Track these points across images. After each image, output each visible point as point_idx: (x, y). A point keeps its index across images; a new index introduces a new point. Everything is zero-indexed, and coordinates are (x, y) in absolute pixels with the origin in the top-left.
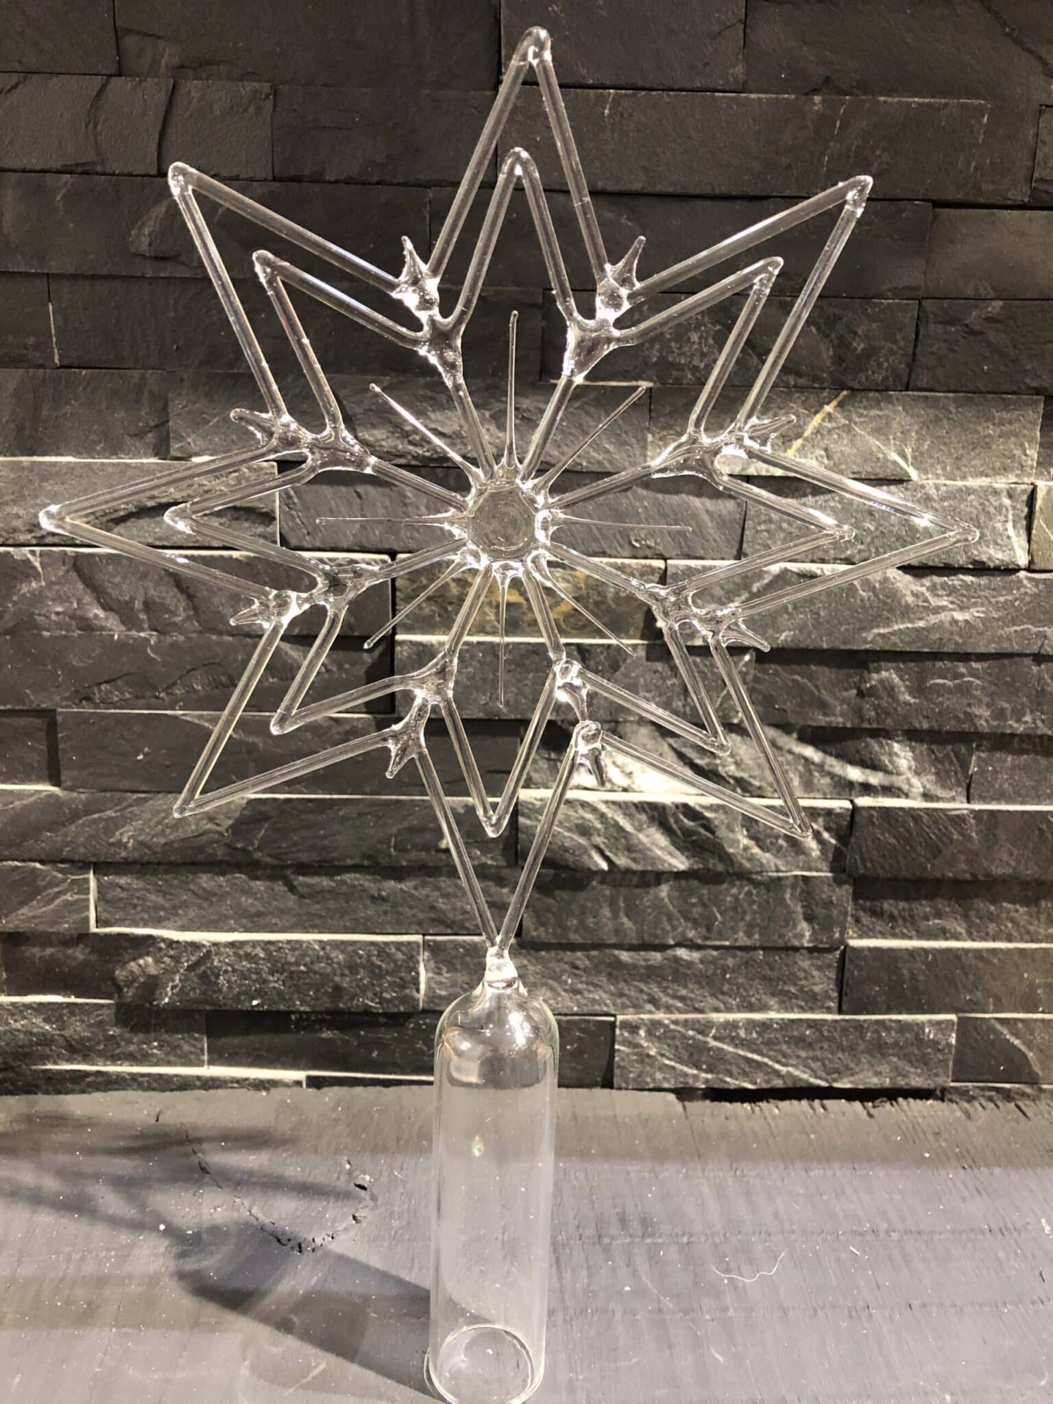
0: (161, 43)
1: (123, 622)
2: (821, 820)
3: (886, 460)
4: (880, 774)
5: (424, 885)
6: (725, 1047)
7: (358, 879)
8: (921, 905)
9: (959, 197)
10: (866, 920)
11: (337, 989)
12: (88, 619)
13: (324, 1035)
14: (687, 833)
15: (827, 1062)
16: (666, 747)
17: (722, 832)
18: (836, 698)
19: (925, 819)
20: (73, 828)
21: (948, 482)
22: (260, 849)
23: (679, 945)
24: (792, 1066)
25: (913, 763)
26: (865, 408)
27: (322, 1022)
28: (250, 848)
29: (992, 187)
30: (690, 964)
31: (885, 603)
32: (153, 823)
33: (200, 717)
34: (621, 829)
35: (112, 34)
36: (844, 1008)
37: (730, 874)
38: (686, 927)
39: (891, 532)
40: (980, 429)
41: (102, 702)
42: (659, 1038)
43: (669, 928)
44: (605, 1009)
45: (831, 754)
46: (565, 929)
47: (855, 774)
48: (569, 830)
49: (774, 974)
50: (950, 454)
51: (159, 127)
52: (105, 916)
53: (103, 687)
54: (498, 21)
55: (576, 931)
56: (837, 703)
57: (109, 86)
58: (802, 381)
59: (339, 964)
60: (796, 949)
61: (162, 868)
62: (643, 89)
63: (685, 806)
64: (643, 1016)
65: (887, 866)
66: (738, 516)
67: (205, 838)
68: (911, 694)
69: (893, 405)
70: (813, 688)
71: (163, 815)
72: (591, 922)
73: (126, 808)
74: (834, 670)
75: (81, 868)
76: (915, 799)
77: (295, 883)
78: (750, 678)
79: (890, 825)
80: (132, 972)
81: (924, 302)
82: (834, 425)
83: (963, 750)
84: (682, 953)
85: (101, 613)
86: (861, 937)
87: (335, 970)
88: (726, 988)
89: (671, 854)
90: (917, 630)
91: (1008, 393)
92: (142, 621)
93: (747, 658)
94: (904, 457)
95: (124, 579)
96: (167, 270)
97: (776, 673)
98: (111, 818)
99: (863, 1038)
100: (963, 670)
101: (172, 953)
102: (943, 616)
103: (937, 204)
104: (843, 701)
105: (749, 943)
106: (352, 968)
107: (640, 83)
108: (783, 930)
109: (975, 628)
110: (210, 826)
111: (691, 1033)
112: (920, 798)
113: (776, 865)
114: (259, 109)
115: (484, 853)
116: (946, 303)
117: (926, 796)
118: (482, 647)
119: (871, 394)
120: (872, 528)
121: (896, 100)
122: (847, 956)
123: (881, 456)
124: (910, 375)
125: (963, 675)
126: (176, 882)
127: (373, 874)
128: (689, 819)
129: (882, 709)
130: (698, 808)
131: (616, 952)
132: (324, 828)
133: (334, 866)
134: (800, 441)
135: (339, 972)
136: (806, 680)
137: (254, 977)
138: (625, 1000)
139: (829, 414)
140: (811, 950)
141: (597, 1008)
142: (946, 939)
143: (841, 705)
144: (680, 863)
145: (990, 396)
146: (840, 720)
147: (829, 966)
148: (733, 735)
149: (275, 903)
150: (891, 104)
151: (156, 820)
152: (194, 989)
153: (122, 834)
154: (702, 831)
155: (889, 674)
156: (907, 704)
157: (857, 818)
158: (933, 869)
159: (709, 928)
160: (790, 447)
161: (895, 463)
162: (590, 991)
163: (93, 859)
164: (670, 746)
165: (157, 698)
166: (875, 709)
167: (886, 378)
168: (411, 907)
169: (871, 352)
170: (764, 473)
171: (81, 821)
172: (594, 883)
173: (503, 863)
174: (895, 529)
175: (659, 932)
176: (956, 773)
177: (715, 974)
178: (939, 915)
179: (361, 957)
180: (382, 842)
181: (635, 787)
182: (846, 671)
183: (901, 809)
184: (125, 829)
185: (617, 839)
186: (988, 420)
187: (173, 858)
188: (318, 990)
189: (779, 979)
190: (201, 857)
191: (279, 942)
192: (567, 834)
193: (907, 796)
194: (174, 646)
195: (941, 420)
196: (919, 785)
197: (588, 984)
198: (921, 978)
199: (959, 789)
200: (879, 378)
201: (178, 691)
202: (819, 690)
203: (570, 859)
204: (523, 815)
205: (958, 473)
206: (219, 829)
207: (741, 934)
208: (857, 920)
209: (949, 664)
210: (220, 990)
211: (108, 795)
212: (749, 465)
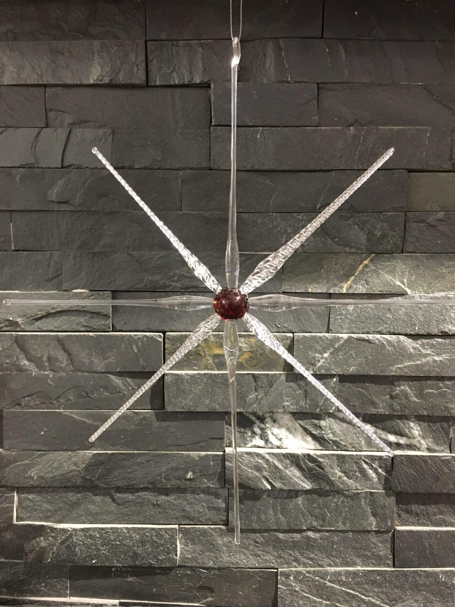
0: (65, 114)
1: (37, 367)
2: (377, 462)
3: (395, 285)
4: (405, 438)
5: (179, 498)
6: (335, 586)
7: (146, 495)
8: (432, 507)
9: (420, 167)
10: (404, 515)
11: (135, 555)
12: (21, 366)
13: (129, 579)
14: (310, 469)
15: (389, 594)
16: (298, 425)
17: (328, 469)
18: (380, 400)
19: (429, 461)
20: (8, 469)
21: (426, 295)
22: (98, 479)
23: (309, 530)
24: (371, 597)
25: (421, 433)
26: (383, 262)
27: (127, 572)
28: (93, 479)
29: (434, 163)
30: (315, 540)
31: (400, 353)
32: (47, 467)
33: (72, 413)
34: (277, 468)
35: (44, 110)
36: (396, 564)
37: (332, 491)
38: (312, 519)
39: (400, 318)
40: (439, 270)
41: (25, 406)
42: (300, 581)
43: (303, 520)
44: (272, 565)
45: (379, 429)
46: (250, 521)
47: (392, 438)
48: (251, 468)
49: (358, 546)
50: (426, 281)
51: (63, 149)
52: (21, 515)
53: (26, 398)
54: (210, 101)
55: (256, 522)
56: (380, 402)
57: (41, 133)
58: (353, 250)
59: (136, 540)
60: (369, 532)
61: (50, 490)
62: (274, 127)
63: (309, 455)
64: (291, 569)
65: (413, 488)
66: (326, 312)
67: (71, 474)
68: (416, 397)
69: (396, 259)
70: (368, 395)
71: (52, 462)
72: (263, 517)
73: (34, 459)
74: (377, 385)
75: (10, 490)
76: (423, 451)
77: (115, 497)
78: (336, 390)
79: (412, 464)
80: (33, 545)
81: (407, 213)
82: (369, 269)
83: (446, 426)
84: (310, 534)
85: (27, 363)
86: (402, 525)
87: (134, 543)
88: (334, 553)
89: (302, 481)
90: (417, 365)
91: (450, 253)
92: (46, 366)
93: (335, 380)
94: (404, 284)
95: (39, 346)
96: (64, 207)
97: (349, 387)
98: (27, 464)
99: (407, 581)
100: (441, 385)
101: (53, 534)
102: (429, 359)
103: (410, 171)
104: (383, 401)
105: (344, 529)
106: (143, 542)
107: (272, 124)
108: (362, 521)
109: (446, 365)
110: (74, 468)
111: (317, 578)
112: (426, 451)
113: (355, 486)
114: (106, 140)
115: (209, 481)
116: (417, 214)
117: (429, 449)
118: (206, 376)
119: (385, 255)
120: (391, 317)
121: (387, 128)
122: (395, 535)
123: (392, 283)
124: (403, 246)
125: (441, 388)
126: (57, 497)
127: (154, 492)
128: (310, 462)
129: (403, 405)
130: (315, 456)
131: (277, 534)
132: (129, 468)
133: (134, 488)
134: (352, 278)
135: (136, 545)
136: (364, 391)
137: (93, 547)
138: (282, 559)
139: (366, 264)
140: (377, 532)
141: (268, 564)
142: (446, 526)
143: (382, 403)
144: (307, 485)
145: (442, 255)
146: (383, 410)
147: (387, 541)
148: (330, 419)
149: (105, 508)
150: (385, 129)
151: (48, 465)
152: (63, 554)
153: (31, 472)
154: (318, 468)
155: (405, 387)
156: (415, 402)
157: (395, 461)
158: (437, 488)
159: (324, 521)
160: (349, 280)
161: (399, 286)
162: (264, 555)
163: (16, 485)
164: (300, 424)
165: (52, 403)
166: (399, 405)
167: (392, 247)
168: (173, 510)
169: (383, 236)
170: (337, 292)
171: (11, 466)
172: (264, 497)
173: (218, 486)
174: (402, 317)
175: (299, 523)
176: (443, 437)
177: (328, 545)
178: (441, 513)
179: (147, 537)
180: (158, 476)
181: (283, 446)
182: (383, 386)
183: (417, 456)
184: (33, 470)
185: (275, 473)
186: (442, 265)
187: (56, 484)
188: (126, 555)
189: (361, 548)
190: (69, 484)
191: (107, 528)
192: (249, 470)
193: (419, 449)
194: (60, 378)
195: (419, 266)
196: (425, 444)
197: (263, 551)
198: (435, 547)
199: (446, 446)
200: (389, 247)
201: (62, 400)
202: (371, 395)
203: (252, 483)
204: (228, 460)
205: (430, 290)
206: (79, 469)
207: (340, 523)
208: (399, 516)
209: (434, 382)
210: (76, 554)
211: (26, 452)
212: (330, 288)
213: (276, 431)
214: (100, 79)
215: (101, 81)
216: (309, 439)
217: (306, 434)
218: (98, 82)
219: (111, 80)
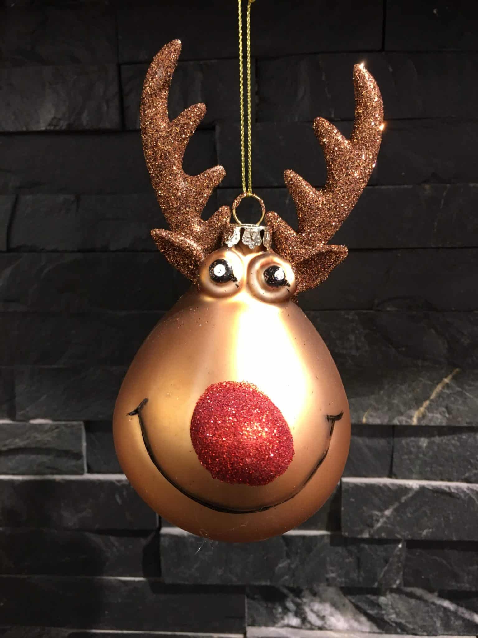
0: (9, 174)
16: (347, 601)
18: (465, 571)
26: (473, 380)
45: (462, 606)
56: (465, 574)
58: (427, 364)
66: (388, 449)
70: (447, 564)
78: (402, 558)
82: (451, 391)
93: (400, 546)
97: (421, 555)
104: (469, 573)
134: (427, 403)
136: (441, 559)
139: (447, 384)
143: (468, 575)
148: (394, 595)
160: (421, 406)
164: (350, 600)
170: (404, 423)
181: (326, 626)
202: (451, 566)
212: (394, 418)
213: (317, 606)
214: (55, 122)
215: (55, 126)
216: (363, 619)
217: (358, 612)
218: (52, 128)
219: (69, 125)
